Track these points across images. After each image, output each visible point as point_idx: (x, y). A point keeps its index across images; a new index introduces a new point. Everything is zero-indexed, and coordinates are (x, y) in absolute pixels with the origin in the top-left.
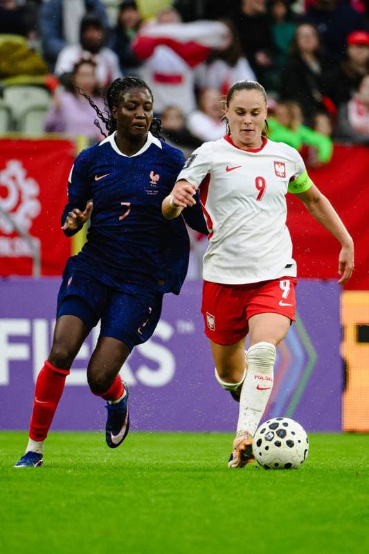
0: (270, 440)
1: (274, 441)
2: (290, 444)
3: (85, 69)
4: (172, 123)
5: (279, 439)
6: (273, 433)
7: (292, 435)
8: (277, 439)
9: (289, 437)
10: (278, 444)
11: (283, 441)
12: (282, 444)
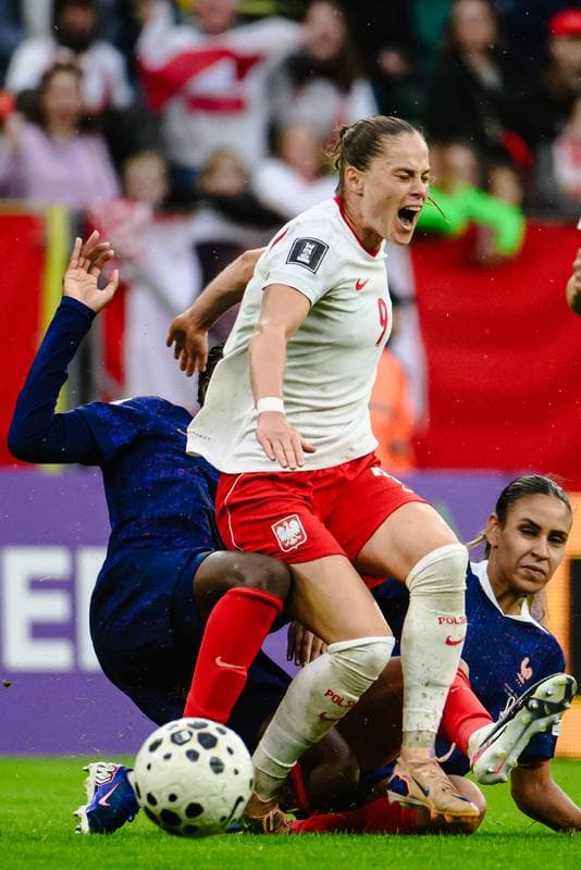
0: (181, 744)
1: (187, 747)
2: (217, 766)
3: (63, 80)
4: (225, 183)
5: (198, 747)
6: (191, 734)
7: (227, 753)
8: (195, 745)
9: (219, 752)
10: (193, 755)
11: (206, 755)
12: (201, 757)
